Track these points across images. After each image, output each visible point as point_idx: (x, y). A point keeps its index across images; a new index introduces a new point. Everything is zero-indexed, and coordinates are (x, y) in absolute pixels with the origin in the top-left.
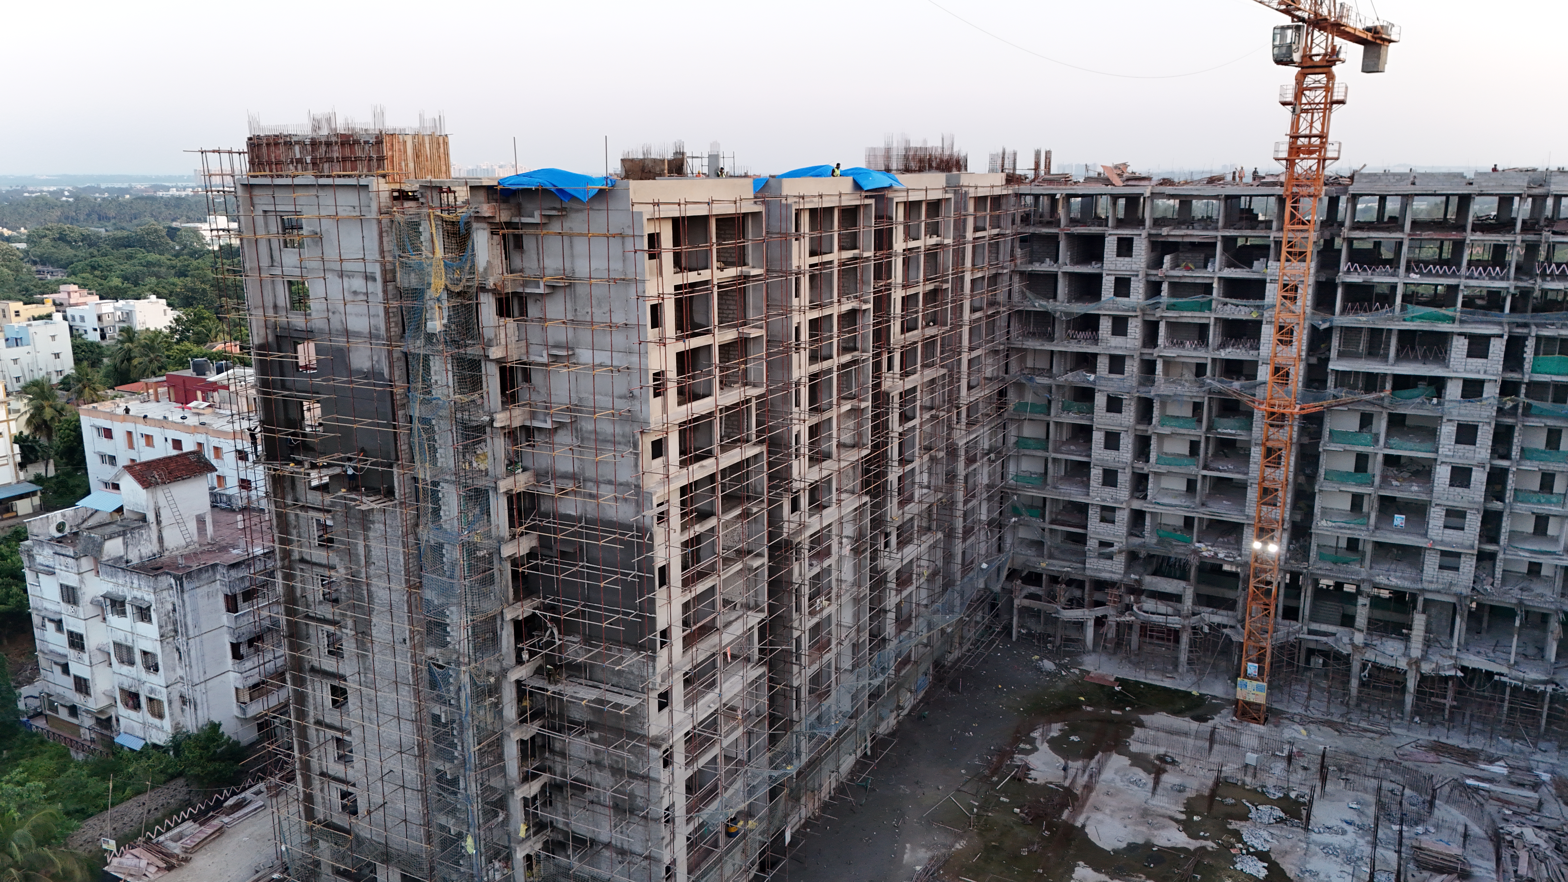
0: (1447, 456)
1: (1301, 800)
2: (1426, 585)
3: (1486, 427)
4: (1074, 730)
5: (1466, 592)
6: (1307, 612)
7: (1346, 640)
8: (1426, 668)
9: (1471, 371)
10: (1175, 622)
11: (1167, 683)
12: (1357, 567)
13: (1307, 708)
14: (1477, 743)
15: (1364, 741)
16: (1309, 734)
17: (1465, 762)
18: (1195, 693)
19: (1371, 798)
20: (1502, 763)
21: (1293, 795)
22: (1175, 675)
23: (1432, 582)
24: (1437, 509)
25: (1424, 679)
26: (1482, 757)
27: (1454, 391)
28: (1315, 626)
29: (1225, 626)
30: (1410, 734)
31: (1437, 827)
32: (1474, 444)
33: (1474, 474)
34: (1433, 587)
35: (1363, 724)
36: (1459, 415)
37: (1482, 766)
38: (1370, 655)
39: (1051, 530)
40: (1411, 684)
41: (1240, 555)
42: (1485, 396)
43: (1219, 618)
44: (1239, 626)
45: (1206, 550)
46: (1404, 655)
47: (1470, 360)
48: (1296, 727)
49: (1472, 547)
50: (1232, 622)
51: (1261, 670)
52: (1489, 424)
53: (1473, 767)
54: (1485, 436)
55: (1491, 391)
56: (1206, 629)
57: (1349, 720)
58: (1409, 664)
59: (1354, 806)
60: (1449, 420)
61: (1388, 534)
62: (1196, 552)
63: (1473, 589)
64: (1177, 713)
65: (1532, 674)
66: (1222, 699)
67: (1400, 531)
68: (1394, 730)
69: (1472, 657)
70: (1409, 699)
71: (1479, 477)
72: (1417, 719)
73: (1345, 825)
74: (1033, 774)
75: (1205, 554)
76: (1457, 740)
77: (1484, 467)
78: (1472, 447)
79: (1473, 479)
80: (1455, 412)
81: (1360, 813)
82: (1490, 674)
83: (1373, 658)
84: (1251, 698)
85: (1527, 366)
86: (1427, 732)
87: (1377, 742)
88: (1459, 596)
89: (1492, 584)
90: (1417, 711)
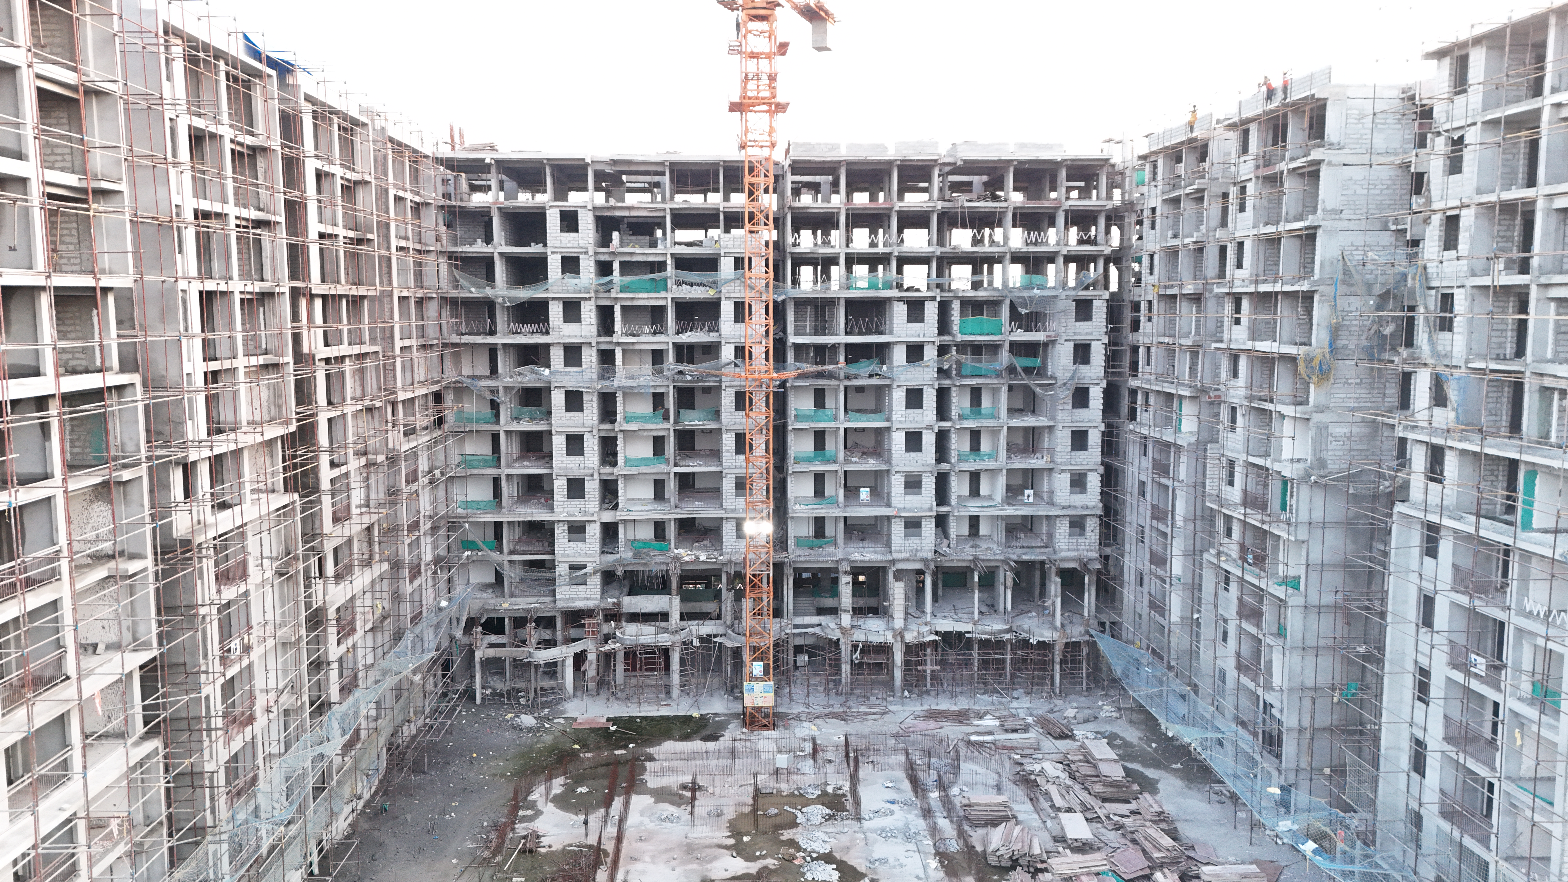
0: (900, 422)
1: (840, 792)
2: (896, 556)
3: (930, 390)
4: (579, 780)
5: (930, 555)
6: (791, 607)
7: (833, 625)
8: (910, 637)
9: (912, 336)
10: (665, 639)
11: (664, 712)
12: (832, 549)
13: (808, 706)
14: (963, 703)
15: (870, 723)
16: (819, 729)
17: (960, 722)
18: (696, 714)
19: (901, 775)
20: (989, 716)
21: (830, 790)
22: (669, 702)
23: (900, 551)
24: (897, 476)
25: (909, 649)
26: (972, 715)
27: (899, 355)
28: (799, 620)
29: (715, 636)
30: (906, 708)
31: (967, 784)
32: (921, 407)
33: (924, 437)
34: (902, 556)
35: (863, 709)
36: (906, 380)
37: (976, 723)
38: (859, 636)
39: (510, 561)
40: (898, 657)
41: (721, 555)
42: (925, 359)
43: (707, 628)
44: (730, 632)
45: (686, 554)
46: (888, 629)
47: (910, 325)
48: (805, 724)
49: (931, 509)
50: (721, 631)
51: (766, 668)
52: (932, 386)
53: (967, 724)
54: (930, 399)
55: (930, 353)
56: (696, 643)
57: (849, 708)
58: (894, 637)
59: (890, 785)
60: (899, 386)
61: (859, 509)
62: (676, 558)
63: (936, 552)
64: (686, 737)
65: (994, 626)
66: (725, 715)
67: (866, 505)
68: (891, 708)
69: (941, 621)
70: (898, 674)
71: (929, 440)
72: (906, 693)
73: (889, 805)
74: (545, 841)
75: (686, 559)
76: (945, 704)
77: (932, 429)
78: (920, 411)
79: (924, 442)
80: (903, 377)
81: (898, 790)
82: (960, 635)
83: (862, 638)
84: (759, 703)
85: (956, 328)
86: (918, 703)
87: (880, 722)
88: (925, 561)
89: (949, 546)
90: (907, 685)
